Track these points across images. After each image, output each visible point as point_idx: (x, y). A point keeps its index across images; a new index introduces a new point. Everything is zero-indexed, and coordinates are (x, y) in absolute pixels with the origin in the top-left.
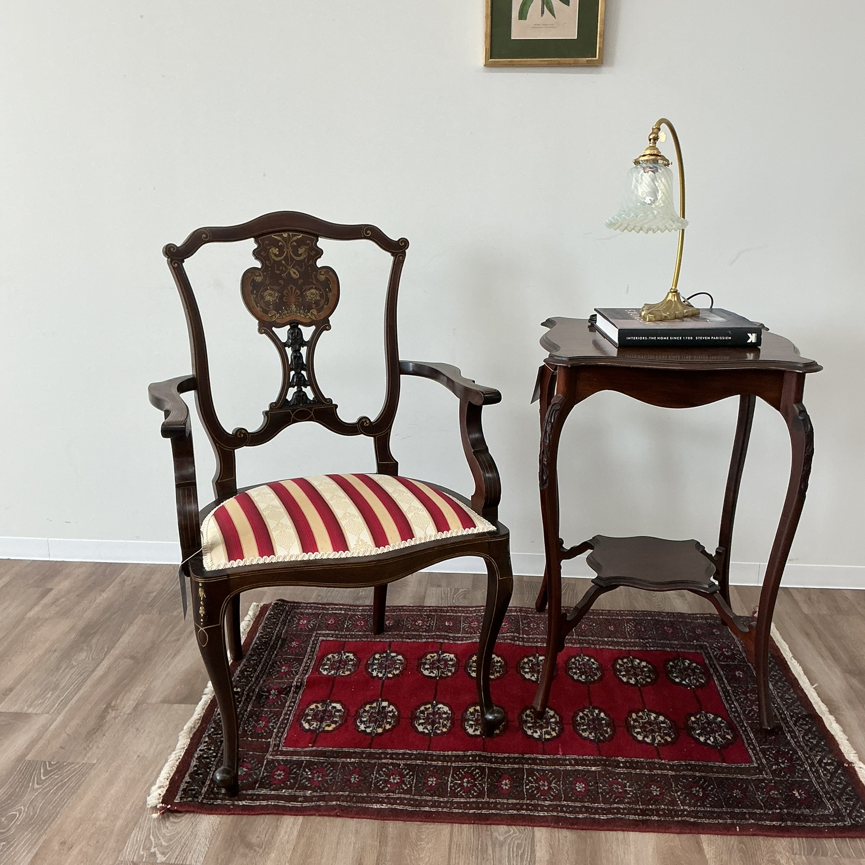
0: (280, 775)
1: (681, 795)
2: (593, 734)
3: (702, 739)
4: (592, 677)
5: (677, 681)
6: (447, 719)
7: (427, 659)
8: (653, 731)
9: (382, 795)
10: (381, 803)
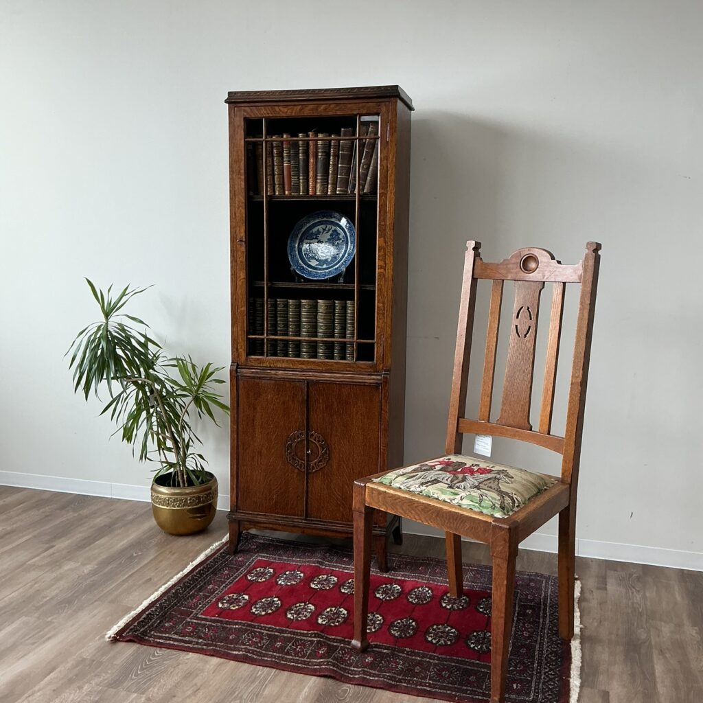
0: (189, 629)
1: (433, 674)
2: (399, 633)
3: (472, 646)
4: (422, 601)
5: (481, 610)
6: (309, 612)
7: (318, 578)
8: (442, 637)
9: (243, 647)
10: (239, 651)
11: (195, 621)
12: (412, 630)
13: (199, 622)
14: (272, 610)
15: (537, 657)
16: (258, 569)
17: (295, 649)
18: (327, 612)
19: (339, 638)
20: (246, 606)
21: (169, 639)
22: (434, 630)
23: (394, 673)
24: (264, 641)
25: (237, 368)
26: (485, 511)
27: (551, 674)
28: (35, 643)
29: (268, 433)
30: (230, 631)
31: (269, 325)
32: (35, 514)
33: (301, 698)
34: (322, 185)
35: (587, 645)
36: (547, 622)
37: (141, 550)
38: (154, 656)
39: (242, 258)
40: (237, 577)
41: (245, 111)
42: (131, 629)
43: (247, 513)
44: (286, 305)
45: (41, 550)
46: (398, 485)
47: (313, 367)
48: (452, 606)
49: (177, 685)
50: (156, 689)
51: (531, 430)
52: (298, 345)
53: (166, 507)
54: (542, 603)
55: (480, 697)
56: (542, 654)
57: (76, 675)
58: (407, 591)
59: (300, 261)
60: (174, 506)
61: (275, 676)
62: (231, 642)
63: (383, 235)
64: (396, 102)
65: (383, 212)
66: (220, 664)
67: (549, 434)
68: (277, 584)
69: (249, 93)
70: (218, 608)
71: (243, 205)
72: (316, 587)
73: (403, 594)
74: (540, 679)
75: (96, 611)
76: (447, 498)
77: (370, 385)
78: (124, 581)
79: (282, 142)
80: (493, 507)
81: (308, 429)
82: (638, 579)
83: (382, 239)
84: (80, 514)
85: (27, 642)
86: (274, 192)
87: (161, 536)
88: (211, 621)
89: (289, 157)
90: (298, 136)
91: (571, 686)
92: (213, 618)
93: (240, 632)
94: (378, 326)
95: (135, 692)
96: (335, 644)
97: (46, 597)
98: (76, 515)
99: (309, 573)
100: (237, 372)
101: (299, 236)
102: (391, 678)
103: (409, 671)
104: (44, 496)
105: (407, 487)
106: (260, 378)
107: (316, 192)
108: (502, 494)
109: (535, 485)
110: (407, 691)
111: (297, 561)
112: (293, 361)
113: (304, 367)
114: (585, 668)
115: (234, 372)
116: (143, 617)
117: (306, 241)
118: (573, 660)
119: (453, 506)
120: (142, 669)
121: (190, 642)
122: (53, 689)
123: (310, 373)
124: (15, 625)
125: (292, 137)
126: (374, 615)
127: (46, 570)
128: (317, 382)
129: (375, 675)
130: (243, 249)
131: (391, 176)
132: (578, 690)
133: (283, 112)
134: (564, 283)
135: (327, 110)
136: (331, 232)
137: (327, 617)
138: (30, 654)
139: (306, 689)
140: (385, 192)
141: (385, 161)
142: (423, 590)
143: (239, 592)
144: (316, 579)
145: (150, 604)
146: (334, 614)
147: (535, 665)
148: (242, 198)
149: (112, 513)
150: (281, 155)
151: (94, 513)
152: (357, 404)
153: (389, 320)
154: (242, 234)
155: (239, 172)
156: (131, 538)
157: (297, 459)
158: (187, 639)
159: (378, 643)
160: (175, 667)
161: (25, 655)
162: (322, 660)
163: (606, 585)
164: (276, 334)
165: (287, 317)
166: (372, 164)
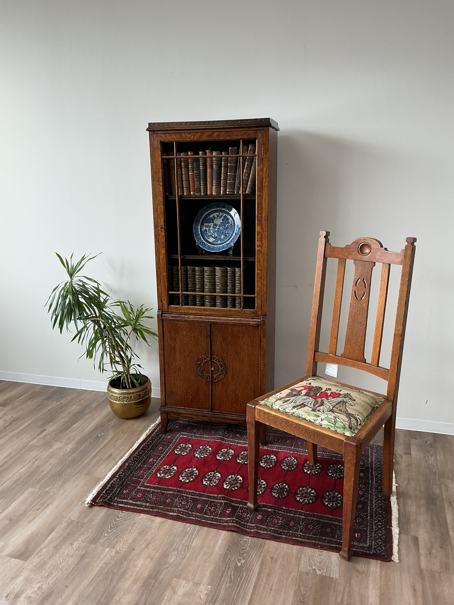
0: (139, 495)
1: (302, 527)
2: (277, 495)
3: (326, 503)
4: (291, 468)
5: (330, 474)
6: (217, 479)
7: (221, 451)
8: (306, 497)
9: (176, 509)
10: (174, 512)
11: (143, 488)
12: (286, 492)
13: (146, 489)
14: (193, 478)
15: (369, 511)
16: (181, 445)
17: (210, 510)
18: (229, 479)
19: (239, 500)
20: (176, 475)
21: (127, 503)
22: (300, 491)
23: (277, 528)
24: (189, 504)
25: (162, 314)
26: (339, 430)
27: (379, 525)
28: (39, 509)
29: (185, 357)
30: (166, 496)
31: (183, 284)
32: (31, 404)
33: (217, 549)
34: (216, 188)
35: (401, 500)
36: (374, 483)
37: (103, 431)
38: (118, 517)
39: (163, 240)
40: (168, 452)
41: (161, 137)
42: (102, 497)
43: (172, 408)
44: (194, 271)
45: (37, 434)
46: (277, 407)
47: (214, 313)
48: (311, 471)
49: (135, 540)
50: (121, 544)
51: (365, 362)
52: (203, 298)
53: (118, 402)
54: (370, 467)
55: (334, 545)
56: (372, 509)
57: (68, 534)
58: (280, 459)
59: (202, 239)
60: (123, 401)
61: (199, 531)
62: (168, 505)
63: (261, 224)
64: (268, 130)
65: (260, 208)
66: (162, 523)
67: (378, 366)
68: (195, 457)
69: (163, 124)
70: (158, 477)
71: (162, 203)
72: (220, 459)
73: (278, 463)
74: (372, 529)
75: (77, 483)
76: (311, 418)
77: (253, 326)
78: (94, 457)
79: (188, 159)
80: (344, 428)
81: (211, 354)
82: (431, 445)
83: (260, 226)
84: (61, 403)
85: (34, 508)
86: (183, 193)
87: (115, 420)
88: (154, 488)
89: (193, 168)
90: (198, 154)
91: (393, 534)
92: (155, 486)
93: (173, 497)
94: (257, 286)
95: (108, 547)
96: (236, 505)
97: (43, 472)
98: (59, 403)
99: (215, 447)
100: (162, 316)
101: (201, 221)
102: (275, 532)
103: (286, 526)
104: (37, 389)
105: (284, 409)
106: (178, 320)
107: (212, 193)
108: (349, 415)
109: (370, 405)
110: (286, 541)
111: (206, 438)
112: (200, 309)
113: (207, 313)
114: (401, 518)
115: (160, 317)
116: (109, 486)
117: (206, 224)
118: (393, 512)
119: (316, 426)
120: (111, 528)
121: (141, 506)
122: (54, 546)
123: (212, 317)
124: (25, 495)
125: (194, 155)
126: (260, 481)
127: (43, 450)
128: (216, 324)
129: (264, 530)
130: (163, 234)
131: (265, 183)
132: (397, 536)
133: (188, 137)
134: (390, 265)
135: (219, 136)
136: (222, 218)
137: (230, 482)
138: (37, 519)
139: (220, 541)
140: (262, 194)
141: (261, 172)
142: (291, 459)
143: (170, 464)
144: (220, 451)
145: (112, 475)
146: (234, 480)
147: (369, 518)
148: (161, 198)
149: (82, 401)
150: (187, 166)
151: (70, 402)
152: (244, 338)
153: (265, 282)
154: (162, 222)
155: (158, 180)
156: (96, 421)
157: (205, 373)
158: (139, 503)
159: (265, 504)
160: (132, 526)
161: (33, 519)
162: (228, 519)
163: (410, 451)
164: (187, 291)
165: (195, 278)
166: (251, 174)
